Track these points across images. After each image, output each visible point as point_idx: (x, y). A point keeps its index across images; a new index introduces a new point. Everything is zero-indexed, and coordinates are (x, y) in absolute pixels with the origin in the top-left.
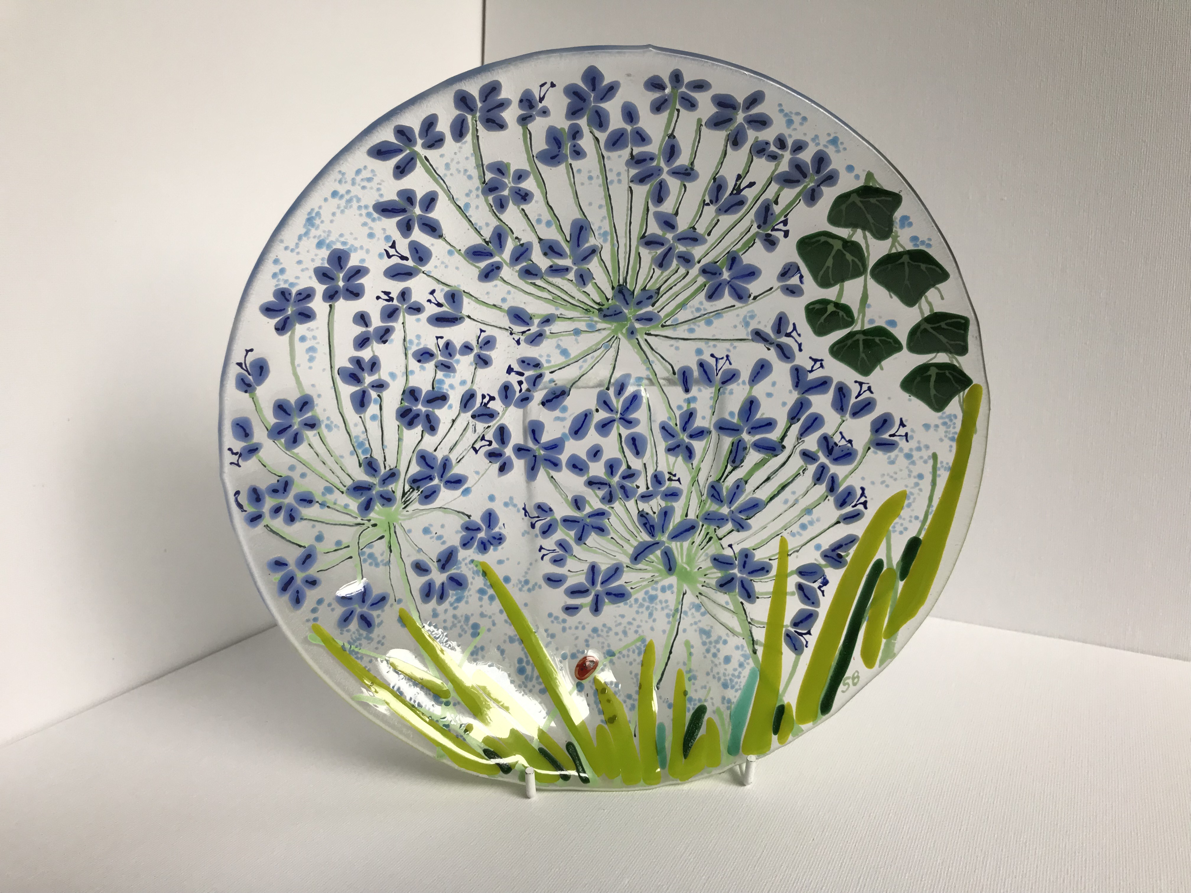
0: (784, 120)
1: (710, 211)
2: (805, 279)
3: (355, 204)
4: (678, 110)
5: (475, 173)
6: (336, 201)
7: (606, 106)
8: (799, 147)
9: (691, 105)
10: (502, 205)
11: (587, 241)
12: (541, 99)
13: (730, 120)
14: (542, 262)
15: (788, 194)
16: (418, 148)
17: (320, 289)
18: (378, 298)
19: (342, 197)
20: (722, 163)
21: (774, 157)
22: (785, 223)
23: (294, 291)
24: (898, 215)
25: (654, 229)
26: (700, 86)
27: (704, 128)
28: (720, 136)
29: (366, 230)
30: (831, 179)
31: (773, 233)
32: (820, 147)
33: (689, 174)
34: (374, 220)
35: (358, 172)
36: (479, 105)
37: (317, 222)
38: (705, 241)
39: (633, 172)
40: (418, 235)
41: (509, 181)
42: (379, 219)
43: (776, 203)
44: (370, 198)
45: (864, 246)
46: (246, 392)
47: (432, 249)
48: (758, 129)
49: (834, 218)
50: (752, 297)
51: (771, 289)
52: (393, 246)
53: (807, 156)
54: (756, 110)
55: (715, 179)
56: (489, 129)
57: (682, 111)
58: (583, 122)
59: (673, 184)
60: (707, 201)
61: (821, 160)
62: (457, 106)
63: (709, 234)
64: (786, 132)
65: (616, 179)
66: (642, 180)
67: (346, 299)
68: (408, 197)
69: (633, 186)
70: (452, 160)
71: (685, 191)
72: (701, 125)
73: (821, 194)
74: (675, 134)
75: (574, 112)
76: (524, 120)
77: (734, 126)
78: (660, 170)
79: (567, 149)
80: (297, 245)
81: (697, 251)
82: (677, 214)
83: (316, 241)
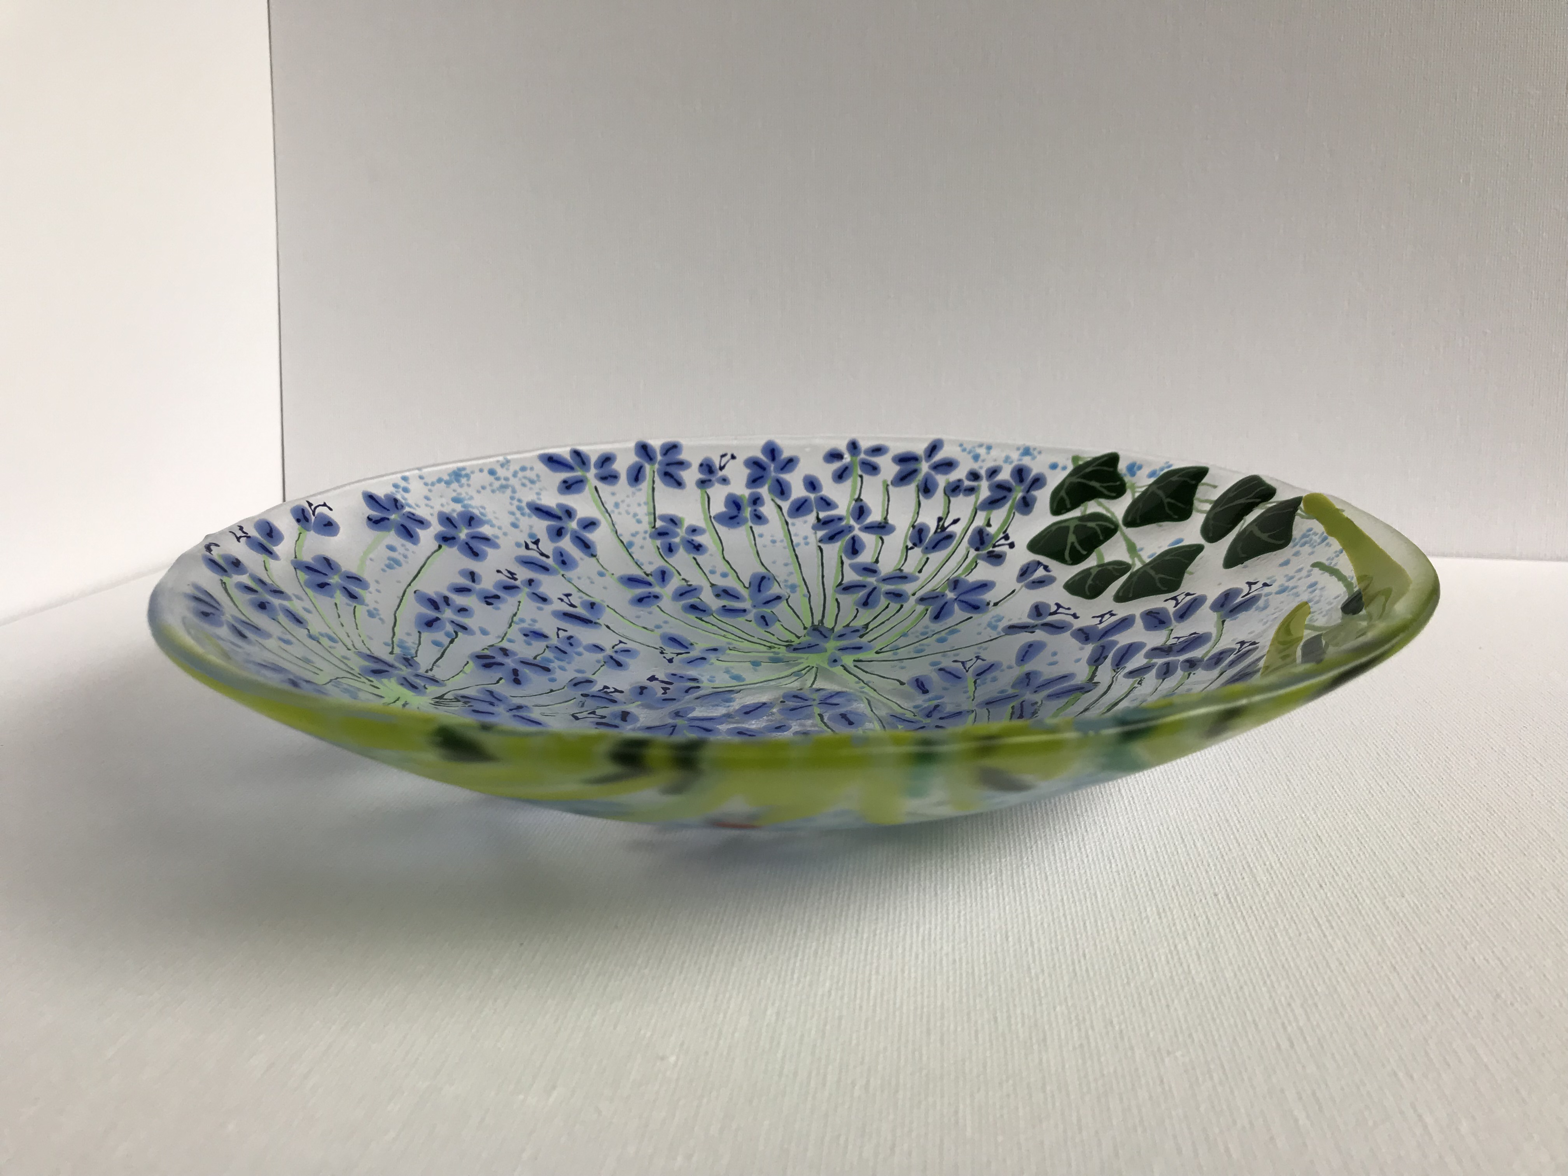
0: (970, 457)
1: (917, 554)
2: (1050, 567)
3: (509, 492)
4: (861, 477)
5: (646, 520)
6: (491, 479)
7: (786, 477)
8: (993, 472)
9: (874, 469)
10: (670, 549)
11: (770, 589)
12: (722, 468)
13: (915, 472)
14: (715, 604)
15: (998, 516)
16: (591, 474)
17: (436, 527)
18: (498, 571)
19: (498, 479)
20: (918, 513)
21: (971, 490)
22: (1006, 537)
23: (407, 509)
24: (1122, 467)
25: (851, 576)
26: (878, 450)
27: (891, 488)
28: (910, 490)
29: (512, 519)
30: (1038, 482)
31: (996, 549)
32: (1015, 463)
33: (884, 527)
34: (523, 514)
35: (523, 469)
36: (659, 457)
37: (464, 480)
38: (916, 579)
39: (820, 534)
40: (566, 544)
41: (682, 532)
42: (529, 516)
43: (989, 525)
44: (528, 496)
45: (1104, 512)
46: (298, 521)
47: (580, 562)
48: (946, 473)
49: (1058, 509)
50: (992, 604)
51: (1013, 591)
52: (536, 542)
53: (1005, 475)
54: (939, 457)
55: (913, 526)
56: (667, 484)
57: (865, 477)
58: (764, 491)
59: (869, 540)
60: (910, 545)
61: (1020, 473)
62: (637, 454)
63: (920, 571)
64: (975, 466)
65: (802, 542)
66: (832, 538)
67: (461, 550)
68: (568, 511)
69: (823, 546)
70: (623, 501)
71: (883, 543)
72: (888, 485)
73: (1034, 500)
74: (862, 497)
75: (754, 481)
76: (703, 484)
77: (920, 477)
78: (850, 528)
79: (747, 512)
80: (433, 484)
81: (910, 587)
82: (877, 561)
83: (454, 494)
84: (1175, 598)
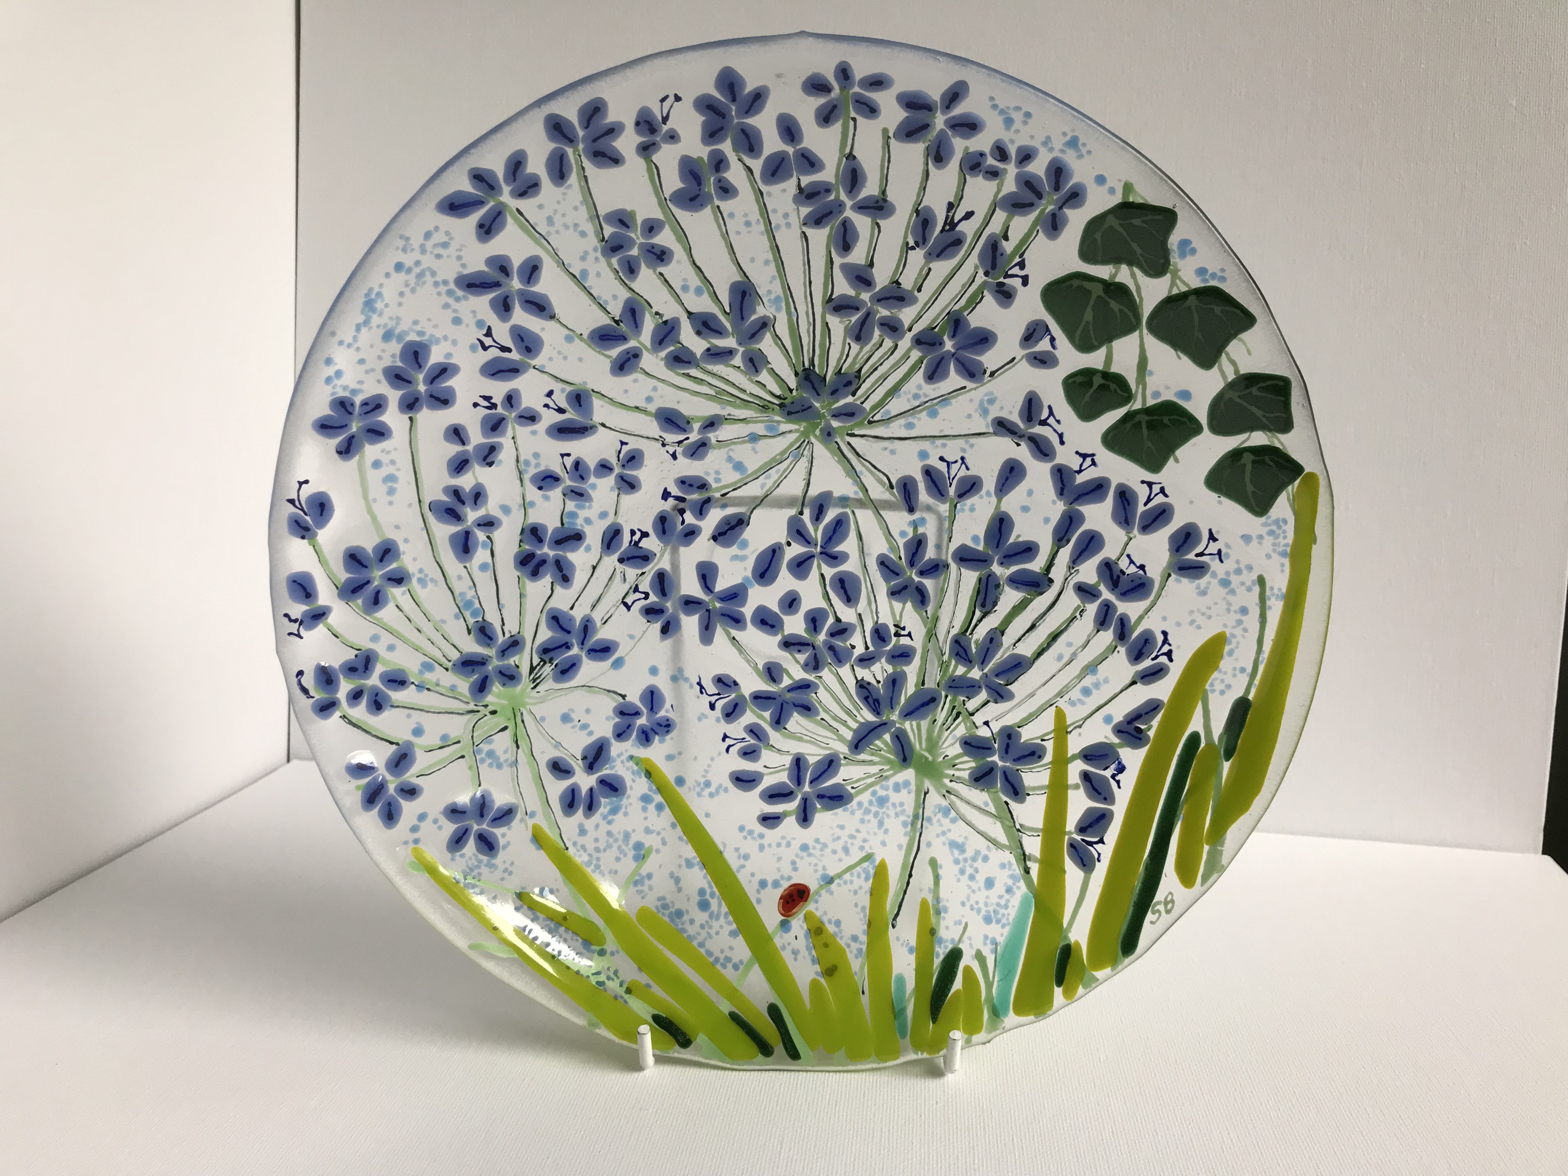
0: (1000, 120)
1: (917, 257)
2: (1057, 343)
3: (428, 278)
4: (854, 119)
5: (589, 228)
6: (402, 276)
7: (753, 121)
8: (1026, 156)
9: (871, 110)
10: (631, 269)
11: (754, 312)
12: (665, 120)
13: (926, 127)
14: (696, 345)
15: (1020, 224)
16: (506, 196)
17: (394, 396)
18: (476, 405)
19: (409, 270)
20: (925, 189)
21: (993, 174)
22: (1022, 265)
23: (358, 400)
24: (1174, 240)
25: (843, 287)
26: (878, 82)
27: (892, 142)
28: (916, 150)
29: (449, 315)
30: (1075, 197)
31: (1007, 281)
32: (1056, 154)
33: (881, 208)
34: (458, 299)
35: (428, 235)
36: (581, 133)
37: (379, 305)
38: (914, 300)
39: (805, 211)
40: (520, 316)
41: (637, 236)
42: (466, 298)
43: (1006, 238)
44: (449, 270)
45: (1133, 288)
46: (303, 537)
47: (542, 335)
48: (965, 136)
49: (1088, 252)
50: (988, 373)
51: (1014, 359)
52: (489, 334)
53: (1038, 168)
54: (959, 110)
55: (917, 212)
56: (599, 165)
57: (860, 120)
58: (726, 147)
59: (862, 223)
60: (912, 243)
61: (1058, 172)
62: (552, 138)
63: (919, 290)
64: (1005, 136)
65: (782, 222)
66: (817, 220)
67: (432, 407)
68: (502, 266)
69: (809, 231)
70: (555, 212)
71: (879, 232)
72: (889, 137)
73: (1065, 221)
74: (854, 153)
75: (712, 134)
76: (646, 150)
77: (933, 134)
78: (841, 205)
79: (710, 185)
80: (355, 338)
81: (906, 315)
82: (871, 265)
83: (382, 332)
84: (1150, 484)
